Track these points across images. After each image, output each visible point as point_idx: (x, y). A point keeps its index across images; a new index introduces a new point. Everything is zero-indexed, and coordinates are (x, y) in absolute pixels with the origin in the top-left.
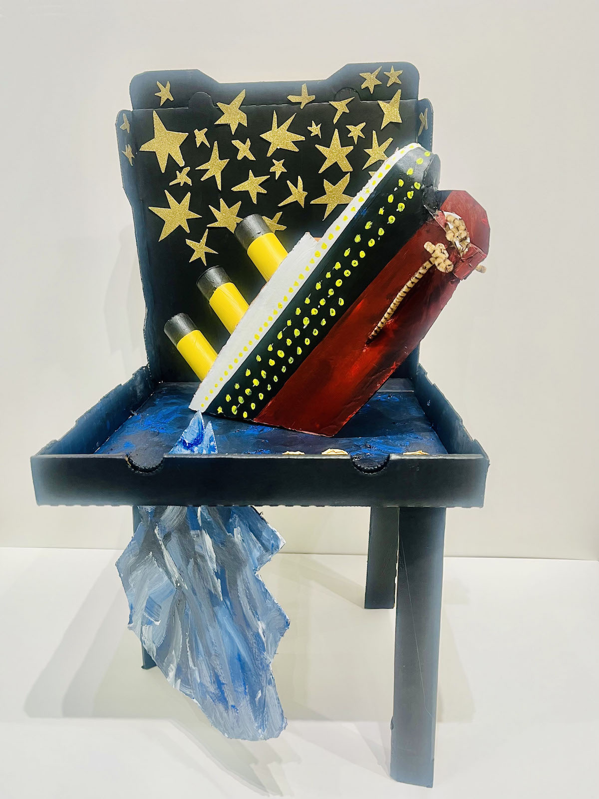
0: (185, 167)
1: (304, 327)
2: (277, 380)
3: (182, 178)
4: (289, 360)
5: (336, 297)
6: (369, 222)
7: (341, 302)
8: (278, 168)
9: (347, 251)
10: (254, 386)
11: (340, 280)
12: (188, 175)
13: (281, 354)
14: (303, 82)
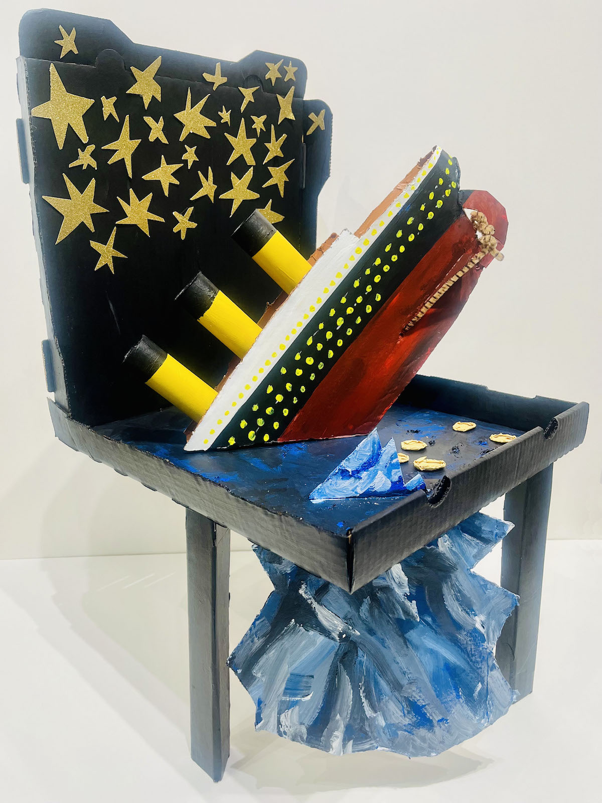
0: (88, 144)
1: (338, 328)
2: (305, 390)
3: (85, 159)
4: (319, 366)
5: (373, 294)
6: (412, 218)
7: (378, 298)
8: (190, 156)
9: (388, 246)
10: (277, 402)
11: (379, 276)
12: (93, 155)
13: (310, 361)
14: (218, 61)
